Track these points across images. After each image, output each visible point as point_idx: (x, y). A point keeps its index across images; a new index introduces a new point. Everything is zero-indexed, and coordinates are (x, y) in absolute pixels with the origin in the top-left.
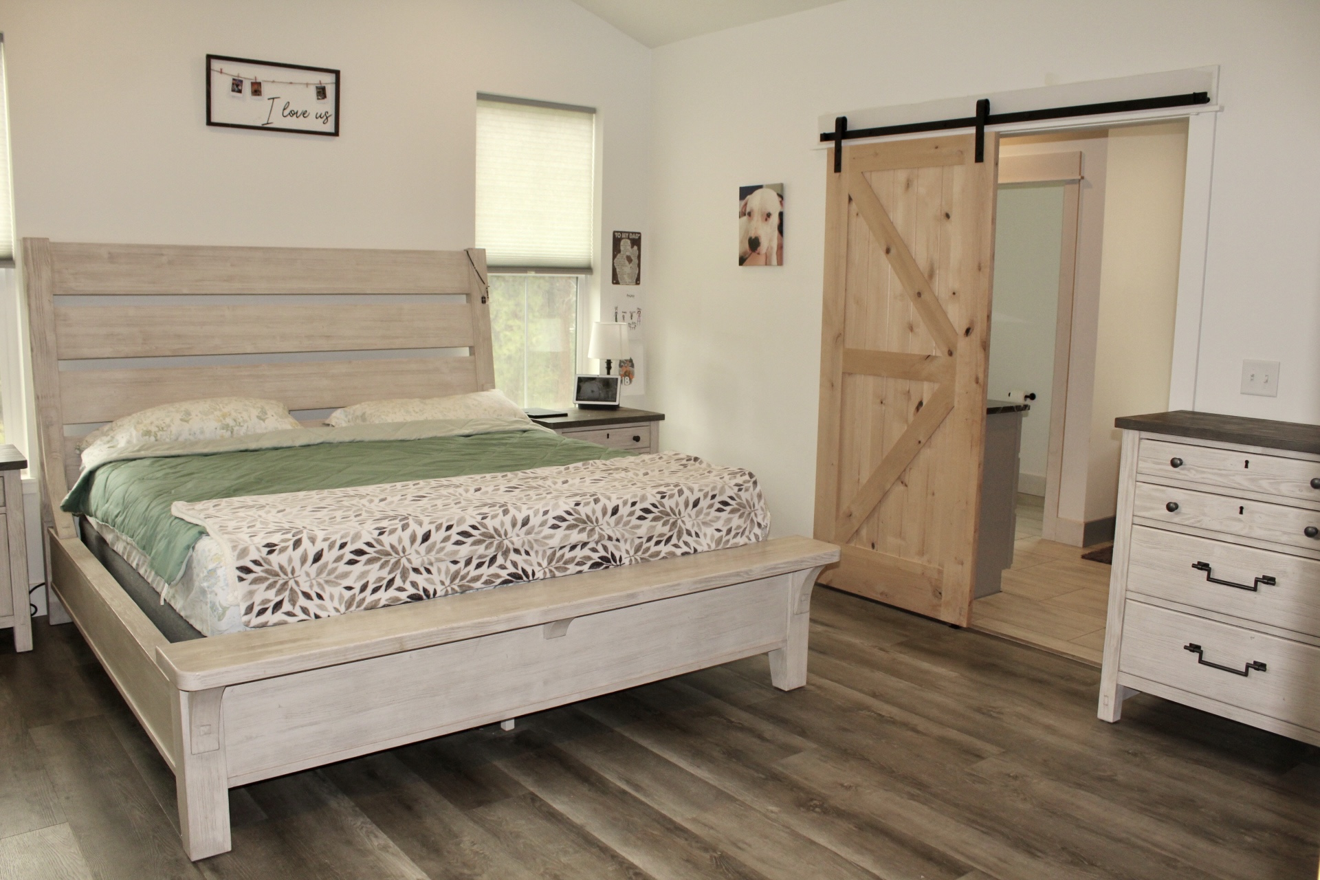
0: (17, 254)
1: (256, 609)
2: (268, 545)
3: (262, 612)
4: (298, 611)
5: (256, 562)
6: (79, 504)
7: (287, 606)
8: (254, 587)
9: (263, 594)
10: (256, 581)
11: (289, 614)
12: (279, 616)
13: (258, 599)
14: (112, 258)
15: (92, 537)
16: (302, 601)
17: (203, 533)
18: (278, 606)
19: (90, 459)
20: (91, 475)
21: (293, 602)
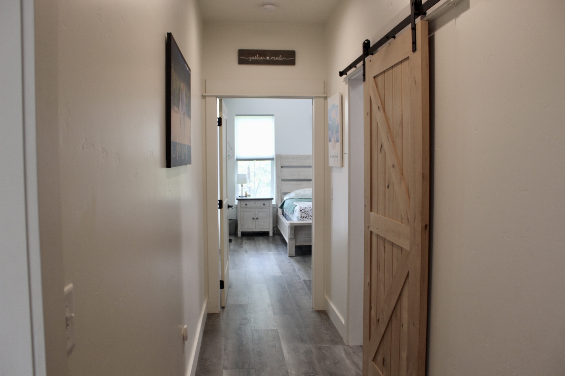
0: (274, 157)
1: (302, 217)
2: (305, 207)
3: (303, 218)
4: (309, 218)
5: (303, 210)
6: (282, 207)
7: (307, 217)
8: (302, 214)
9: (304, 215)
10: (303, 213)
11: (308, 219)
12: (306, 219)
13: (303, 215)
14: (293, 158)
15: (284, 213)
16: (310, 217)
17: (296, 206)
18: (306, 217)
19: (285, 199)
20: (285, 201)
21: (309, 217)
